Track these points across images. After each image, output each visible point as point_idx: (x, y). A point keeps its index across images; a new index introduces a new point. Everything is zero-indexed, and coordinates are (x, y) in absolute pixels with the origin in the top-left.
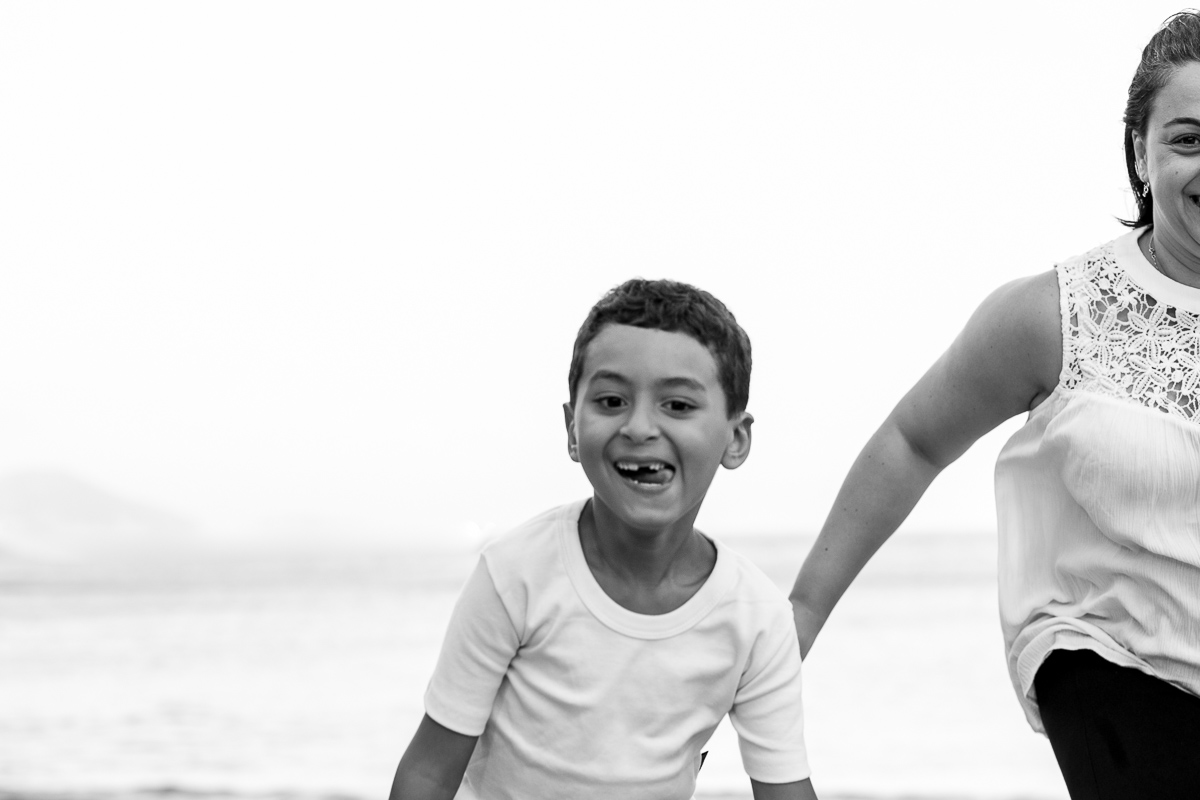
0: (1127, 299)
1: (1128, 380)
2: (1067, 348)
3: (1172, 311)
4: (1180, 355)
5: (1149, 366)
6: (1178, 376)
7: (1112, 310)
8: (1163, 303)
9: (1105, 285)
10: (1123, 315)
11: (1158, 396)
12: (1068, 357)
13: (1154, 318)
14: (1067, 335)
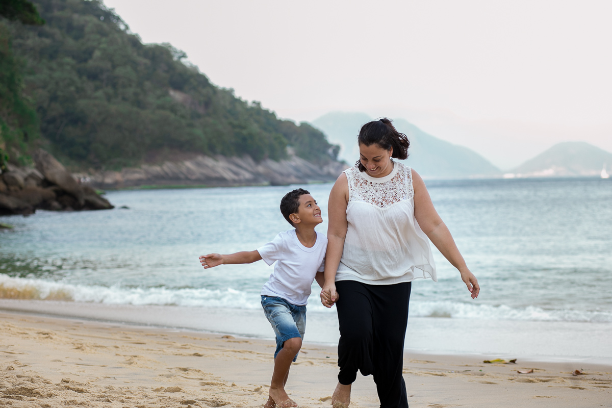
0: (362, 181)
1: (363, 198)
2: (350, 193)
3: (371, 183)
4: (374, 192)
5: (367, 195)
6: (374, 197)
7: (359, 184)
8: (369, 181)
9: (357, 178)
10: (361, 185)
11: (370, 201)
12: (350, 195)
13: (368, 184)
14: (350, 190)
